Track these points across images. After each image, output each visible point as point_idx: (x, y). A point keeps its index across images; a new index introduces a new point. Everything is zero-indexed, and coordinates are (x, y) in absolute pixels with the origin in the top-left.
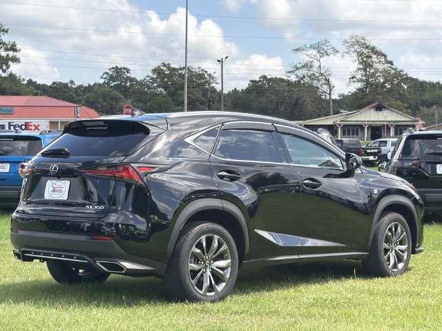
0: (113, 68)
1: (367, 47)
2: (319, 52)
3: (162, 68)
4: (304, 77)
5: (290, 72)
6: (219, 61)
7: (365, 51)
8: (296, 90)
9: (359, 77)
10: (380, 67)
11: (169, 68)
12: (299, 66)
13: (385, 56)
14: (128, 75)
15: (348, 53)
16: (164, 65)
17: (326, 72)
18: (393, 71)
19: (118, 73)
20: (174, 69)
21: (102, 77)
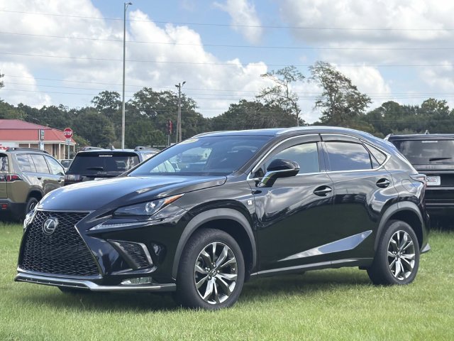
0: (103, 93)
1: (331, 73)
2: (286, 77)
3: (144, 92)
4: (273, 101)
5: (260, 97)
6: (177, 86)
7: (329, 77)
8: (264, 113)
9: (325, 101)
10: (344, 92)
11: (151, 93)
12: (268, 90)
13: (349, 82)
14: (118, 99)
15: (313, 78)
16: (146, 90)
17: (293, 96)
18: (356, 96)
19: (108, 97)
20: (156, 94)
21: (92, 102)
